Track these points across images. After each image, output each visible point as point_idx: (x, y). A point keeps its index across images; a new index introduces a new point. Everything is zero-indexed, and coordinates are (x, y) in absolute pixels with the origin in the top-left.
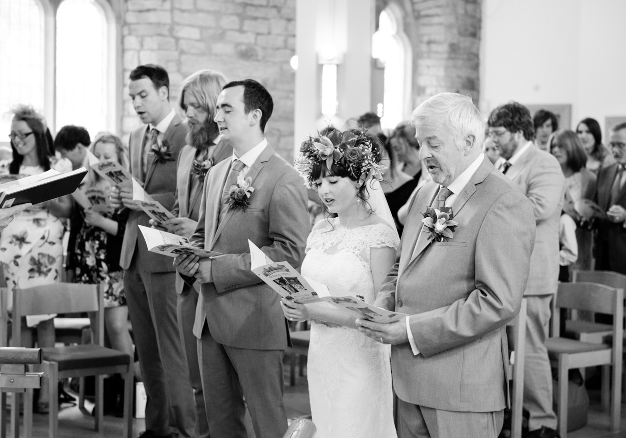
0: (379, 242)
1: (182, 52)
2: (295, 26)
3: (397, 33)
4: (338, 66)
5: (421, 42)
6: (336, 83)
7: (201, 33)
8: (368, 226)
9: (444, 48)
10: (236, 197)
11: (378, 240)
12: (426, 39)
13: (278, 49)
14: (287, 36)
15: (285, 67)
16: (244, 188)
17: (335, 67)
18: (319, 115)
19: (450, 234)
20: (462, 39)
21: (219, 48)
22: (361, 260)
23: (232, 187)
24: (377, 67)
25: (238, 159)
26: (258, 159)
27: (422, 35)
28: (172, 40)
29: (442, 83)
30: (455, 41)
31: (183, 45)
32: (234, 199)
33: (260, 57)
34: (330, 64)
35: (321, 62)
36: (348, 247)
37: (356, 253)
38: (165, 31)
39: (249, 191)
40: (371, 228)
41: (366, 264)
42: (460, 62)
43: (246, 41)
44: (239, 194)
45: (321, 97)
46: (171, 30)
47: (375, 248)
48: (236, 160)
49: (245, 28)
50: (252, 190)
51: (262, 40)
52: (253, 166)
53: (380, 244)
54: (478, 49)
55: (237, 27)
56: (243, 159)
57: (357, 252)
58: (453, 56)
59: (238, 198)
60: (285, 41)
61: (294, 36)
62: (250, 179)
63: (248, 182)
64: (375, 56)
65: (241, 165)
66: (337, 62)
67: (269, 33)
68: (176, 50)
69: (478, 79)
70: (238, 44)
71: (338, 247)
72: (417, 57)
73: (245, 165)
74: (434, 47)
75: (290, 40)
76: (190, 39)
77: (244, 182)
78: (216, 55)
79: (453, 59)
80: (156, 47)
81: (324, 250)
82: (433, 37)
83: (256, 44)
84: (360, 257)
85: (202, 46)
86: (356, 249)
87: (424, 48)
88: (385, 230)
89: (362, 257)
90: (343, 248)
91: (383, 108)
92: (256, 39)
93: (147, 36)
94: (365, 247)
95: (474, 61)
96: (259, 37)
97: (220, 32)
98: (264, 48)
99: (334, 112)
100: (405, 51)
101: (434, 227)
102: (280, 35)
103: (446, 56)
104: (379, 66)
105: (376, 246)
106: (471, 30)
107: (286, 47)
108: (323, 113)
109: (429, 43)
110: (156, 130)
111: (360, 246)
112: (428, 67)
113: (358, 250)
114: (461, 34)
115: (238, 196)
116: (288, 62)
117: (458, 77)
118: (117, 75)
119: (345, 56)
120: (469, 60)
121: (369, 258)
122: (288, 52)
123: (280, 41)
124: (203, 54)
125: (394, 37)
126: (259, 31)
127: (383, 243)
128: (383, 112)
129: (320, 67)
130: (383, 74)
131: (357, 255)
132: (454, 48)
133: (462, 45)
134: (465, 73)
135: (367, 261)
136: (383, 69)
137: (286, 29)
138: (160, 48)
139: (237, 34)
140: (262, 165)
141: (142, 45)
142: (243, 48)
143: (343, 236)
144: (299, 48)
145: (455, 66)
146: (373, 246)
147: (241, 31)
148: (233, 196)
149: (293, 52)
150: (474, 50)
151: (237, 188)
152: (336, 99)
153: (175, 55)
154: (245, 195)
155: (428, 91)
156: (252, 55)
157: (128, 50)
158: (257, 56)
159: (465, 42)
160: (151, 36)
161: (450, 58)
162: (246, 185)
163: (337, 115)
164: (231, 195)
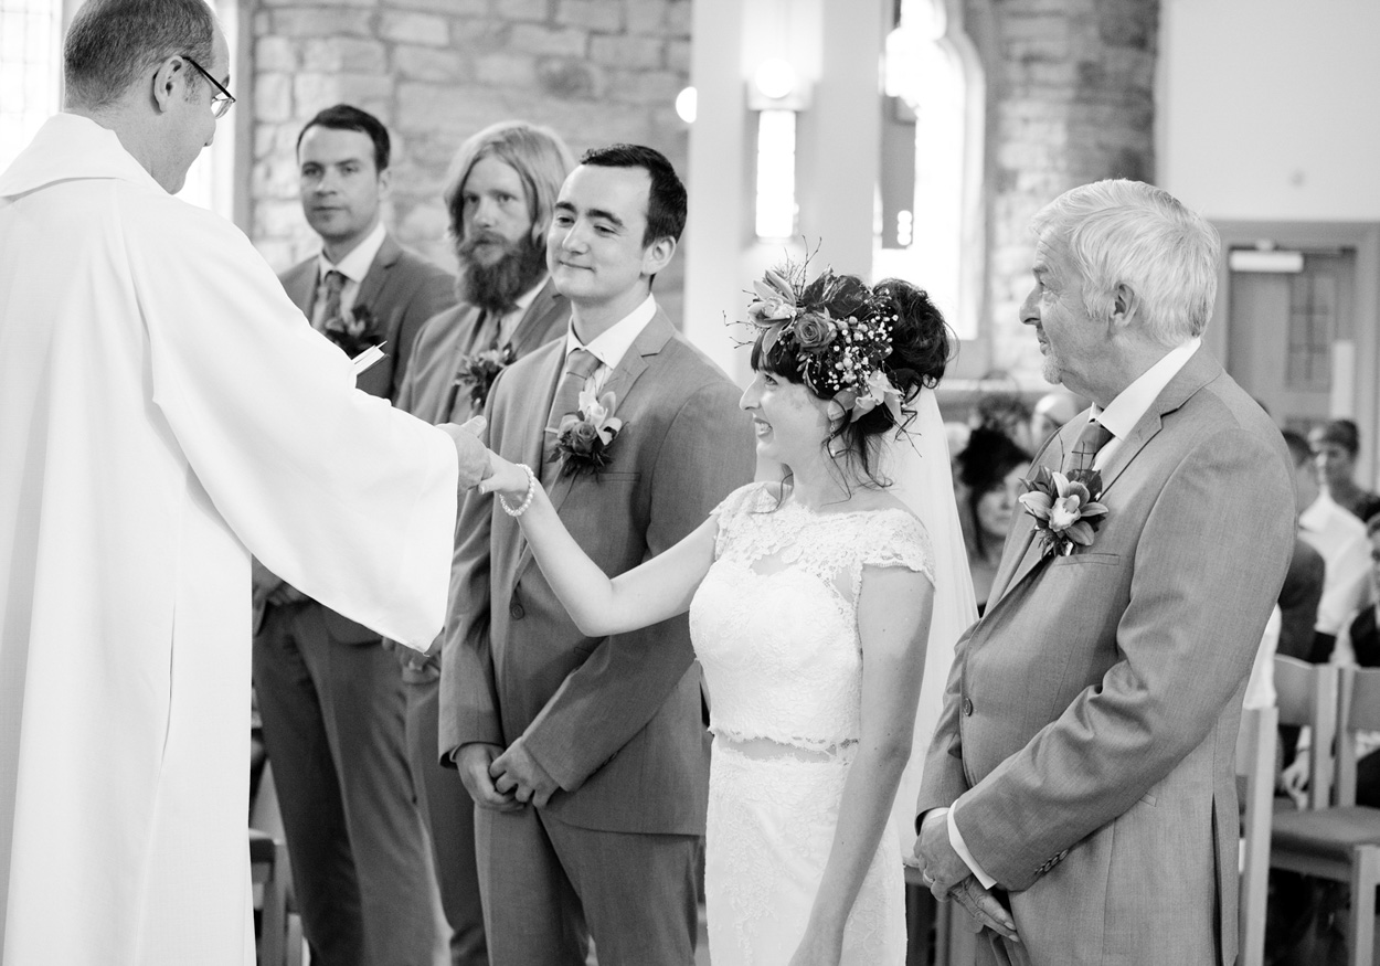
0: (889, 554)
1: (402, 78)
2: (688, 16)
3: (947, 34)
4: (798, 113)
5: (1007, 57)
6: (793, 157)
7: (451, 29)
8: (864, 513)
9: (1065, 73)
10: (574, 445)
11: (884, 548)
12: (1019, 50)
13: (644, 70)
14: (667, 40)
15: (662, 117)
16: (596, 420)
17: (791, 118)
18: (750, 239)
19: (1087, 535)
20: (1111, 52)
21: (495, 67)
22: (835, 595)
23: (566, 420)
24: (896, 119)
25: (583, 348)
26: (633, 347)
27: (1010, 41)
28: (378, 49)
29: (1062, 163)
30: (1093, 57)
31: (404, 58)
32: (570, 449)
33: (598, 91)
34: (778, 110)
35: (756, 104)
36: (807, 561)
37: (824, 577)
38: (360, 25)
39: (608, 429)
40: (870, 518)
41: (848, 607)
42: (1105, 111)
43: (563, 49)
44: (582, 436)
45: (756, 193)
46: (376, 21)
47: (876, 567)
48: (577, 349)
49: (562, 18)
50: (616, 424)
51: (604, 49)
52: (622, 366)
53: (889, 558)
54: (1151, 78)
55: (541, 14)
56: (597, 348)
57: (827, 574)
58: (1087, 93)
59: (581, 448)
60: (663, 51)
61: (687, 38)
62: (612, 396)
63: (607, 404)
64: (892, 93)
65: (590, 362)
66: (795, 104)
67: (623, 31)
68: (387, 71)
69: (1151, 152)
70: (542, 59)
71: (785, 559)
72: (996, 96)
73: (600, 364)
74: (1040, 72)
75: (677, 50)
76: (421, 45)
77: (594, 406)
78: (487, 85)
79: (1087, 101)
80: (335, 65)
81: (750, 562)
82: (1038, 46)
83: (588, 57)
84: (833, 586)
85: (450, 61)
86: (827, 567)
87: (1015, 72)
88: (904, 527)
89: (838, 589)
90: (796, 562)
91: (912, 223)
92: (589, 45)
93: (314, 37)
94: (849, 563)
95: (1140, 109)
96: (597, 41)
97: (496, 26)
98: (609, 69)
99: (788, 231)
100: (967, 79)
101: (1049, 517)
102: (648, 35)
103: (1069, 93)
104: (903, 115)
105: (879, 561)
106: (1133, 29)
107: (664, 66)
108: (759, 232)
109: (1028, 60)
110: (338, 273)
111: (836, 561)
112: (1026, 121)
113: (831, 568)
114: (1107, 39)
115: (578, 442)
116: (669, 104)
117: (1101, 147)
118: (238, 136)
119: (817, 90)
120: (1128, 104)
121: (857, 592)
122: (669, 78)
123: (649, 52)
124: (453, 82)
125: (938, 43)
126: (598, 24)
127: (896, 555)
128: (911, 233)
129: (753, 118)
130: (912, 136)
131: (826, 582)
132: (1089, 76)
133: (1110, 68)
134: (1120, 137)
135: (848, 597)
136: (911, 124)
137: (665, 21)
138: (345, 69)
139: (540, 34)
140: (644, 364)
141: (301, 60)
142: (556, 67)
143: (799, 532)
144: (698, 68)
145: (1092, 121)
146: (870, 561)
147: (551, 25)
148: (569, 441)
149: (683, 78)
150: (1141, 81)
151: (577, 420)
152: (792, 198)
153: (384, 83)
154: (598, 438)
155: (1025, 182)
156: (577, 87)
157: (266, 72)
158: (590, 87)
159: (1119, 60)
160: (326, 38)
161: (1078, 100)
162: (599, 412)
163: (794, 238)
164: (563, 440)
